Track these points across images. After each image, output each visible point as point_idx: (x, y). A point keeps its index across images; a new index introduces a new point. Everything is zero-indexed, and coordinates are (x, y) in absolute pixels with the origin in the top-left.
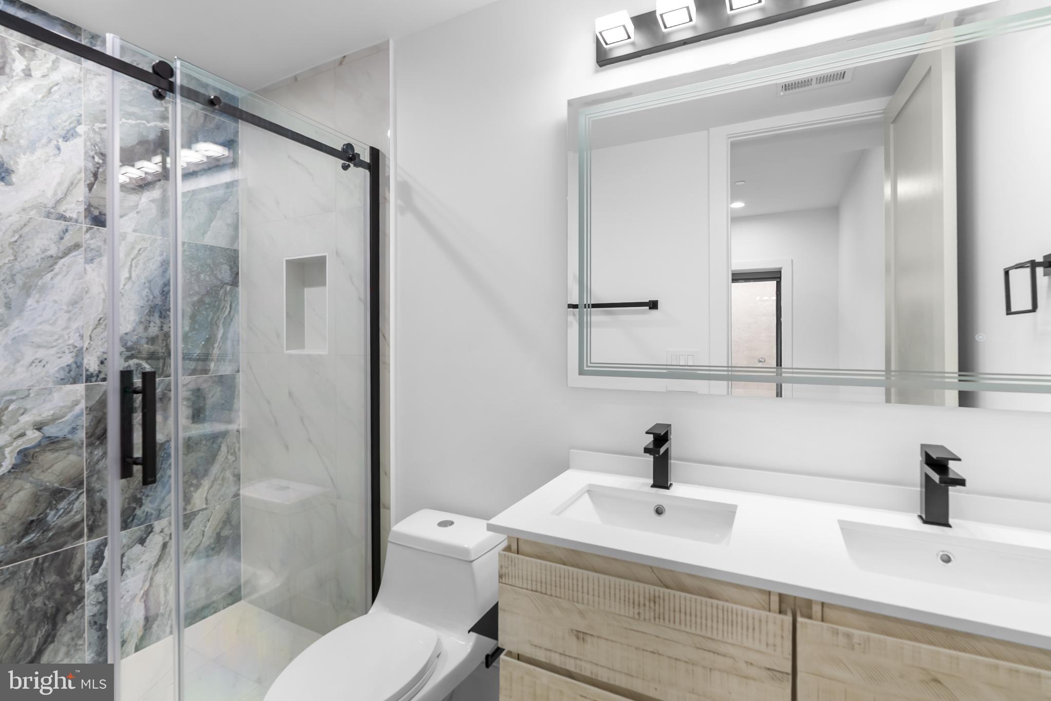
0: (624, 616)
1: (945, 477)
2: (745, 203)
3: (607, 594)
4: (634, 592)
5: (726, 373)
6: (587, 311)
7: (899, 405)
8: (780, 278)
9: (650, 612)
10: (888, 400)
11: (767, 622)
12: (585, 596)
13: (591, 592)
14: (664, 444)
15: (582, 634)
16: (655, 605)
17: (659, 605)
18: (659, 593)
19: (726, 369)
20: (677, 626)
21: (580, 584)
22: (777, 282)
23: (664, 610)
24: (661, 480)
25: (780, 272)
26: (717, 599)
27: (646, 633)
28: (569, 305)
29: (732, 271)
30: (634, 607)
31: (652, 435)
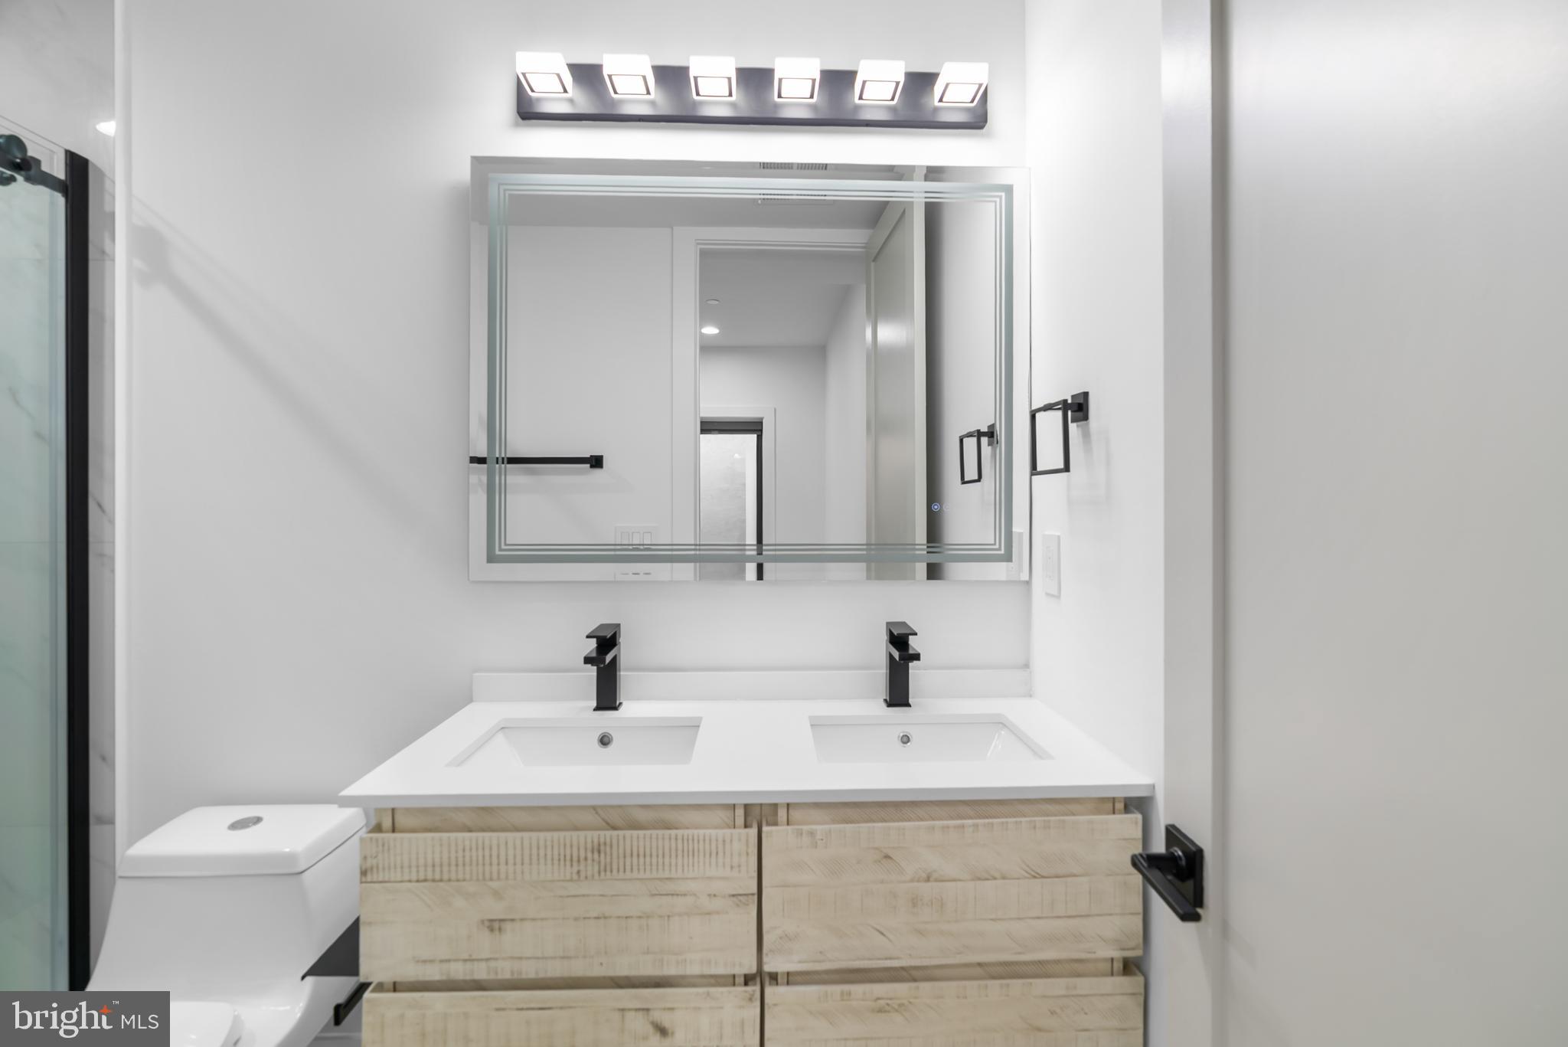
0: (559, 881)
1: (905, 653)
2: (719, 328)
3: (535, 858)
4: (571, 846)
5: (693, 552)
6: (500, 468)
7: (877, 581)
8: (761, 431)
9: (593, 866)
10: (869, 578)
11: (731, 841)
12: (503, 868)
13: (511, 861)
14: (610, 651)
15: (497, 922)
16: (599, 856)
17: (605, 854)
18: (605, 839)
19: (693, 547)
20: (628, 875)
21: (495, 853)
22: (758, 436)
23: (611, 858)
24: (607, 698)
25: (762, 423)
26: (677, 829)
27: (588, 895)
28: (471, 458)
29: (701, 418)
30: (572, 865)
31: (595, 640)
